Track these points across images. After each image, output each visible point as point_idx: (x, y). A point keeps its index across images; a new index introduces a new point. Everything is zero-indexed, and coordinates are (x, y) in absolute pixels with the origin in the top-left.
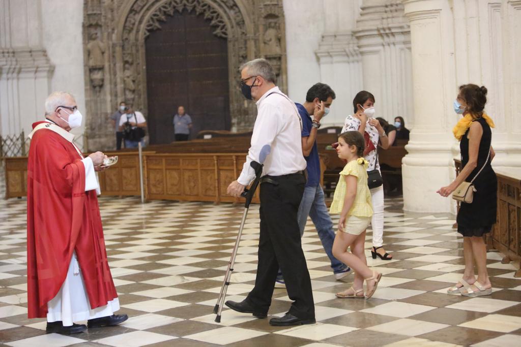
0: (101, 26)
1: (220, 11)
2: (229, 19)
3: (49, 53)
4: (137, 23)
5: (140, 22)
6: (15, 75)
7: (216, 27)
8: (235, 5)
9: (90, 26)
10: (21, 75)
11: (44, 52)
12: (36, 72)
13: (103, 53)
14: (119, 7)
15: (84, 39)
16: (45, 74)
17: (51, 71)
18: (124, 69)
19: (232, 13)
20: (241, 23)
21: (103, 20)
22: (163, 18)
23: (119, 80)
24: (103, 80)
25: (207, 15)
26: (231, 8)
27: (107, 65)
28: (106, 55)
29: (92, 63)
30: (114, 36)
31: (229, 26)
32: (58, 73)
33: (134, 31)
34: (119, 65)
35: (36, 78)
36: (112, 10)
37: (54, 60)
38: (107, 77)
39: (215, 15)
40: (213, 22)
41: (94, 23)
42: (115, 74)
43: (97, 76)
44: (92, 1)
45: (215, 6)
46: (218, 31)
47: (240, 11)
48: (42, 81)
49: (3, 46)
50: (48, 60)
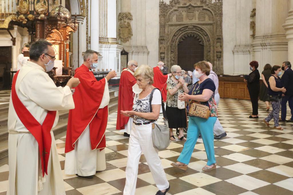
0: (164, 40)
1: (202, 37)
2: (205, 39)
3: (148, 48)
4: (175, 40)
5: (177, 39)
6: (137, 54)
7: (201, 41)
8: (207, 35)
9: (161, 40)
10: (139, 54)
11: (146, 47)
12: (144, 53)
13: (165, 48)
14: (170, 34)
15: (159, 44)
16: (147, 54)
17: (148, 53)
18: (171, 53)
19: (206, 37)
20: (209, 41)
21: (165, 38)
22: (184, 38)
23: (169, 57)
24: (164, 57)
25: (198, 38)
26: (206, 36)
27: (166, 52)
28: (166, 49)
29: (161, 51)
30: (168, 43)
31: (205, 42)
32: (150, 54)
33: (175, 42)
34: (170, 52)
35: (143, 55)
36: (168, 35)
37: (149, 50)
38: (166, 56)
39: (200, 38)
40: (200, 40)
41: (162, 39)
42: (168, 55)
43: (163, 55)
44: (162, 32)
45: (201, 35)
46: (201, 43)
47: (208, 37)
48: (145, 56)
49: (134, 44)
50: (147, 50)
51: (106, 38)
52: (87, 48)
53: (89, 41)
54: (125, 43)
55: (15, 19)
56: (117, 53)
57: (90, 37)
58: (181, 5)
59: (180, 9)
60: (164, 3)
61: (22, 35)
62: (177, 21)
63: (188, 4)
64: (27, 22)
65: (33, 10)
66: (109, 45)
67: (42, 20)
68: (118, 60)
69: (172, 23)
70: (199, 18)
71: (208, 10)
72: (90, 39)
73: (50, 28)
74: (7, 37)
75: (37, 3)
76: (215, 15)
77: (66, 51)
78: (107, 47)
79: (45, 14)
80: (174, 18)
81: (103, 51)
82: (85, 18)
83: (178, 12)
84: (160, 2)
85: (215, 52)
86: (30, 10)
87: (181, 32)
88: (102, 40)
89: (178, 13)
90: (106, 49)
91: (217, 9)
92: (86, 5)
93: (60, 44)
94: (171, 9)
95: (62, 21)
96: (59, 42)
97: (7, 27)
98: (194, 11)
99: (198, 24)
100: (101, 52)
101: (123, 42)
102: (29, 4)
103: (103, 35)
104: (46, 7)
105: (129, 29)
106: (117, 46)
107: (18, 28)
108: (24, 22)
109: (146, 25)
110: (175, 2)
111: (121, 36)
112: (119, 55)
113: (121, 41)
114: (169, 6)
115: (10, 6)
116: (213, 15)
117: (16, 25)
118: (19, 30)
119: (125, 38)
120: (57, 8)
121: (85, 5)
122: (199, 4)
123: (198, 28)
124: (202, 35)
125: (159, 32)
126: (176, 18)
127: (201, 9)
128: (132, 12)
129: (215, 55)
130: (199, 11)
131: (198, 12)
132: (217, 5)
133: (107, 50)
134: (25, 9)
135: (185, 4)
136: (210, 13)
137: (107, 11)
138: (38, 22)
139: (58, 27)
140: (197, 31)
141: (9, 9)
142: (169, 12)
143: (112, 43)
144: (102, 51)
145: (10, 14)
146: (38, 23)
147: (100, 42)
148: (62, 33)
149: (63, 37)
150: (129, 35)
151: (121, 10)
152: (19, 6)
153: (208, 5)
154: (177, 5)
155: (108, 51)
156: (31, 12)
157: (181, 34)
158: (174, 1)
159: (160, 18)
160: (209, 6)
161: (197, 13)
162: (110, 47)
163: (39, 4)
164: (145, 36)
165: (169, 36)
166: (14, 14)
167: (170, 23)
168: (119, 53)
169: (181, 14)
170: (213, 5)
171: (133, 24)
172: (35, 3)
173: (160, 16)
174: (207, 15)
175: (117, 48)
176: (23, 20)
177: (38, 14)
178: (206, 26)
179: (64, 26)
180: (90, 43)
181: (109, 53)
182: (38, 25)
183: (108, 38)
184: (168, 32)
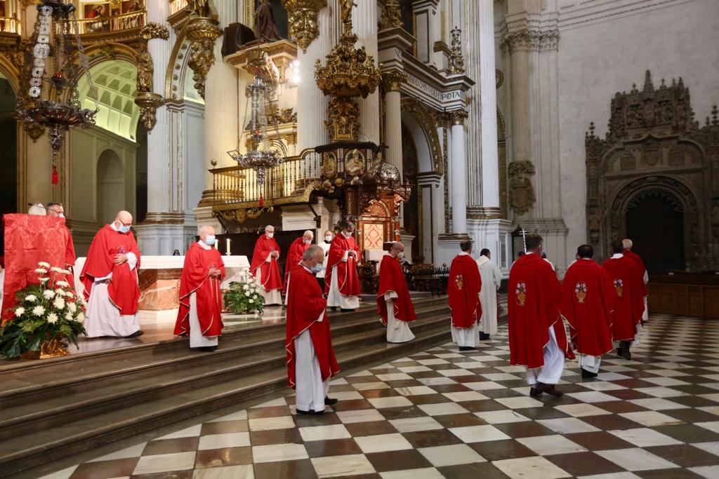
0: (598, 207)
1: (679, 196)
2: (685, 201)
3: (565, 222)
4: (621, 204)
5: (623, 204)
6: (545, 234)
7: (676, 206)
8: (690, 192)
9: (591, 206)
10: (548, 234)
11: (562, 221)
12: (557, 232)
13: (599, 222)
14: (609, 195)
15: (587, 214)
16: (563, 233)
17: (566, 232)
18: (612, 231)
19: (687, 197)
20: (694, 203)
21: (599, 202)
22: (639, 201)
23: (608, 238)
24: (598, 238)
25: (669, 199)
26: (687, 194)
27: (601, 229)
28: (601, 224)
29: (591, 228)
30: (606, 212)
31: (685, 206)
32: (570, 232)
33: (619, 209)
34: (609, 229)
35: (557, 236)
36: (605, 197)
37: (568, 226)
38: (601, 236)
39: (674, 199)
40: (673, 203)
41: (593, 204)
42: (606, 234)
43: (595, 235)
44: (593, 191)
45: (674, 193)
46: (677, 208)
47: (693, 196)
48: (561, 237)
49: (538, 217)
50: (565, 226)
51: (480, 209)
52: (446, 227)
53: (449, 216)
54: (521, 215)
55: (318, 187)
56: (500, 233)
57: (451, 208)
58: (631, 139)
59: (629, 146)
60: (595, 138)
61: (331, 212)
62: (622, 170)
63: (645, 136)
64: (335, 190)
65: (342, 170)
66: (486, 220)
67: (356, 186)
68: (503, 246)
69: (614, 174)
70: (669, 161)
71: (691, 143)
72: (451, 212)
73: (366, 198)
74: (309, 215)
75: (349, 159)
76: (707, 151)
77: (395, 233)
78: (483, 224)
79: (360, 176)
80: (617, 164)
81: (476, 232)
82: (443, 177)
83: (624, 152)
84: (587, 137)
85: (710, 225)
86: (339, 171)
87: (631, 191)
88: (473, 213)
89: (625, 154)
90: (480, 227)
91: (712, 139)
92: (443, 155)
93: (384, 223)
94: (610, 148)
95: (384, 185)
96: (383, 219)
97: (308, 200)
98: (658, 147)
99: (669, 172)
100: (471, 234)
101: (518, 213)
102: (337, 162)
103: (474, 203)
104: (362, 164)
105: (528, 191)
106: (501, 221)
107: (324, 201)
108: (331, 191)
109: (560, 182)
110: (616, 134)
111: (515, 204)
112: (504, 237)
113: (515, 212)
114: (605, 142)
115: (312, 168)
116: (701, 152)
117: (321, 196)
118: (325, 204)
119: (520, 206)
120: (376, 164)
121: (441, 154)
122: (668, 133)
123: (669, 181)
124: (679, 193)
125: (586, 192)
126: (621, 165)
127: (674, 142)
128: (532, 160)
129: (710, 230)
130: (670, 146)
131: (668, 150)
132: (710, 132)
133: (482, 229)
134: (331, 170)
135: (639, 136)
136: (694, 148)
137: (481, 163)
138: (349, 189)
139: (378, 196)
140: (666, 186)
141: (310, 172)
142: (606, 154)
143: (491, 217)
144: (474, 232)
145: (312, 180)
146: (350, 191)
147: (468, 216)
148: (388, 204)
149: (390, 211)
150: (529, 201)
151: (513, 157)
152: (322, 167)
153: (689, 133)
154: (623, 140)
155: (484, 232)
156: (340, 175)
157: (631, 193)
158: (614, 134)
159: (587, 166)
160: (692, 134)
161: (665, 152)
162: (487, 225)
163: (352, 161)
164: (560, 201)
165: (607, 199)
166: (317, 179)
167: (607, 174)
168: (505, 234)
169: (631, 155)
170: (701, 133)
171: (536, 181)
172: (346, 159)
173: (587, 163)
174: (689, 153)
175: (500, 224)
176: (329, 187)
177: (350, 177)
178: (686, 175)
179: (388, 192)
180: (451, 219)
181: (486, 234)
182: (350, 194)
183: (483, 209)
184: (605, 191)
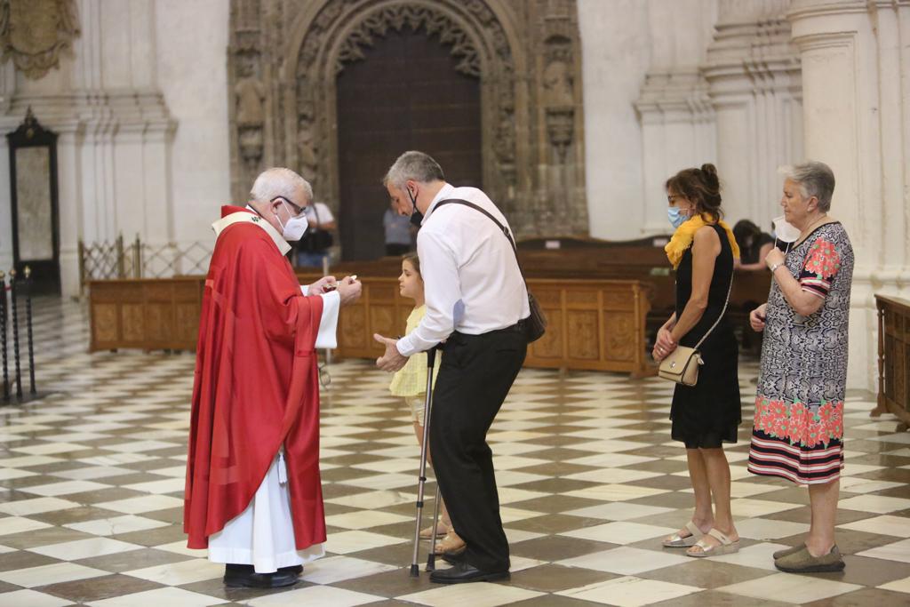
0: (259, 53)
1: (468, 29)
2: (484, 43)
3: (170, 98)
4: (322, 49)
5: (328, 47)
6: (108, 137)
7: (460, 57)
8: (495, 19)
9: (241, 53)
10: (120, 137)
11: (160, 98)
12: (145, 131)
13: (262, 100)
15: (230, 75)
16: (161, 136)
17: (172, 131)
18: (299, 128)
19: (488, 33)
20: (504, 52)
21: (263, 42)
22: (368, 40)
23: (289, 148)
24: (261, 148)
25: (446, 35)
26: (487, 24)
27: (268, 121)
28: (268, 104)
29: (242, 117)
30: (282, 72)
31: (483, 56)
32: (183, 133)
34: (291, 121)
35: (144, 142)
36: (279, 26)
37: (177, 112)
38: (269, 142)
39: (459, 36)
40: (456, 49)
41: (247, 47)
42: (283, 138)
43: (252, 140)
44: (245, 9)
45: (460, 20)
46: (464, 65)
47: (502, 30)
48: (156, 148)
49: (89, 86)
50: (166, 111)
54: (37, 78)
85: (542, 112)
101: (28, 73)
105: (59, 3)
111: (19, 44)
113: (18, 68)
119: (35, 50)
124: (468, 20)
125: (227, 9)
129: (542, 127)
140: (439, 1)
150: (61, 36)
157: (351, 16)
165: (284, 30)
184: (280, 7)
